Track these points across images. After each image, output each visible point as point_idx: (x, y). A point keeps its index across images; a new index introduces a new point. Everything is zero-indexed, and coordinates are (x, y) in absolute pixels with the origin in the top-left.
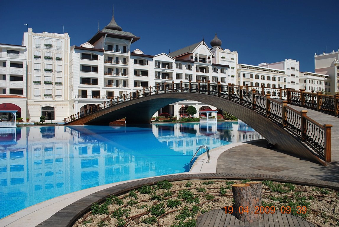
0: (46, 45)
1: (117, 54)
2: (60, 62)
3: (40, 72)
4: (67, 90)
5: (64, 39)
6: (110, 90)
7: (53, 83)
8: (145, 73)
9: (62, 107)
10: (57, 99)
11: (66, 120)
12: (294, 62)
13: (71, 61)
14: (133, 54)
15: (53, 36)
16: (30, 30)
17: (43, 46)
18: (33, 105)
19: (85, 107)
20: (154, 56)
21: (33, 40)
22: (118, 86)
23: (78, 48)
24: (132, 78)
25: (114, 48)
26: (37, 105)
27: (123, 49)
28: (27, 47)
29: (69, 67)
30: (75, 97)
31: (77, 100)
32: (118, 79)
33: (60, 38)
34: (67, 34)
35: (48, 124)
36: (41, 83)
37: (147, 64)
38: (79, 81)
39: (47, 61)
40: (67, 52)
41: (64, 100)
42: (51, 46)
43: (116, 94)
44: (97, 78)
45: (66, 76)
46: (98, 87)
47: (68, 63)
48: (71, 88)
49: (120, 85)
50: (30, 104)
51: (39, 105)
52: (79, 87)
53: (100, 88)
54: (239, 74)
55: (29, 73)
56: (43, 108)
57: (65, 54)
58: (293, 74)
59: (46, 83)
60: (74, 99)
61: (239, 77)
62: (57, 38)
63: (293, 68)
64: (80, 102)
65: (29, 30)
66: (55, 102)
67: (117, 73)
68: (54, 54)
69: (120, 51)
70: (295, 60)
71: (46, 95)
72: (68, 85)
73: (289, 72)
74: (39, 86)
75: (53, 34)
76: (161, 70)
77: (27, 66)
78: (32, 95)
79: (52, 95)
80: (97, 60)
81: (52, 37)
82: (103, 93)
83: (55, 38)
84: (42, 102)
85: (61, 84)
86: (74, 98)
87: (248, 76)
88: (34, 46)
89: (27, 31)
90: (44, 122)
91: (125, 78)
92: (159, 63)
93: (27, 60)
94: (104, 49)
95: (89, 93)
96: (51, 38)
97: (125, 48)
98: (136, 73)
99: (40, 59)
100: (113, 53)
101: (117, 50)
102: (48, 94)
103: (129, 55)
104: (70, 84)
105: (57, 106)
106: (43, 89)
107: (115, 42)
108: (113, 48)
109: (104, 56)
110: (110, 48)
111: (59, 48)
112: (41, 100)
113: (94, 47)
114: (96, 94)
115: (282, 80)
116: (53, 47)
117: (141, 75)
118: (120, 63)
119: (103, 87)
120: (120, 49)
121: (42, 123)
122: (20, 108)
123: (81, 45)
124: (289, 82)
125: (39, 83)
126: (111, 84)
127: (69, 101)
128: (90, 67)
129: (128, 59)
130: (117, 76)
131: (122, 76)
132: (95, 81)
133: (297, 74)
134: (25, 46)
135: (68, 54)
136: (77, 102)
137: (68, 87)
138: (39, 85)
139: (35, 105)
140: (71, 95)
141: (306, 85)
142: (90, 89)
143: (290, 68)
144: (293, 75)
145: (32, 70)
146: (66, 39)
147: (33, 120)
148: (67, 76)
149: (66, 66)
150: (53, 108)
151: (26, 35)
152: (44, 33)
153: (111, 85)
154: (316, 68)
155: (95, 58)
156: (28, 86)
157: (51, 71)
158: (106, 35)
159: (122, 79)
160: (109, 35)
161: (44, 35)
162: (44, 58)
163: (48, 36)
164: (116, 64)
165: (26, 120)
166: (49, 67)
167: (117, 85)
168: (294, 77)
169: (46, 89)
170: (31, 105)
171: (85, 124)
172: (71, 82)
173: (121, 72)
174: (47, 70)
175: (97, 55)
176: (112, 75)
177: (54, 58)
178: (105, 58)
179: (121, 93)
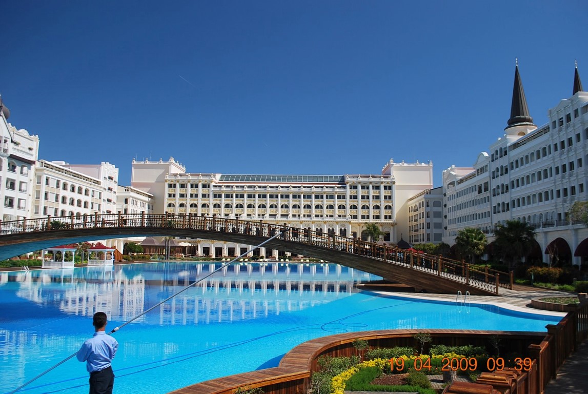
12: (112, 168)
54: (39, 178)
58: (111, 187)
61: (39, 183)
63: (111, 178)
70: (114, 166)
73: (106, 184)
87: (53, 183)
115: (97, 195)
124: (104, 200)
133: (115, 187)
141: (127, 206)
143: (108, 178)
144: (110, 189)
154: (133, 181)
168: (110, 191)
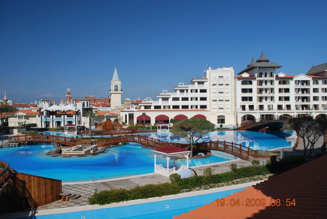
0: (219, 77)
1: (265, 79)
2: (228, 87)
3: (216, 94)
4: (233, 105)
5: (230, 71)
6: (261, 104)
7: (224, 101)
8: (287, 90)
9: (229, 115)
10: (226, 110)
11: (235, 127)
13: (235, 86)
14: (277, 78)
16: (210, 68)
17: (217, 78)
18: (212, 114)
19: (244, 116)
20: (294, 77)
21: (212, 74)
22: (267, 101)
23: (240, 78)
24: (277, 95)
26: (215, 114)
27: (270, 75)
28: (208, 79)
29: (234, 90)
31: (239, 112)
32: (267, 96)
33: (227, 71)
34: (232, 68)
35: (224, 128)
36: (217, 101)
37: (288, 84)
38: (241, 99)
39: (220, 87)
42: (222, 77)
43: (266, 107)
44: (252, 97)
45: (232, 95)
46: (253, 103)
47: (232, 87)
48: (235, 104)
51: (216, 114)
52: (241, 103)
55: (210, 95)
57: (231, 81)
59: (220, 101)
64: (241, 113)
66: (225, 112)
67: (266, 92)
68: (224, 82)
69: (268, 77)
71: (220, 108)
74: (216, 103)
76: (300, 86)
78: (212, 109)
79: (223, 108)
80: (252, 85)
81: (223, 71)
82: (256, 106)
84: (217, 112)
85: (228, 101)
86: (237, 110)
88: (212, 78)
89: (208, 69)
91: (272, 95)
92: (299, 81)
93: (209, 87)
94: (256, 76)
95: (247, 107)
97: (271, 73)
98: (280, 90)
99: (216, 86)
100: (263, 78)
101: (266, 76)
103: (274, 78)
104: (234, 101)
106: (218, 104)
107: (264, 71)
108: (263, 75)
110: (261, 75)
111: (227, 77)
113: (250, 75)
114: (251, 107)
116: (224, 77)
117: (284, 92)
118: (268, 85)
119: (256, 102)
120: (268, 75)
121: (221, 128)
122: (206, 117)
123: (241, 75)
125: (215, 101)
126: (262, 99)
127: (233, 112)
128: (247, 89)
129: (274, 81)
130: (266, 94)
131: (270, 94)
132: (251, 99)
134: (207, 79)
135: (232, 81)
136: (239, 114)
137: (233, 103)
139: (213, 114)
142: (247, 104)
146: (232, 71)
148: (233, 96)
149: (232, 89)
150: (224, 117)
151: (208, 72)
152: (218, 69)
153: (262, 101)
155: (251, 83)
157: (222, 93)
158: (258, 68)
159: (269, 96)
162: (218, 85)
163: (220, 71)
164: (265, 86)
166: (222, 91)
169: (220, 104)
173: (269, 91)
174: (220, 93)
175: (252, 81)
176: (262, 94)
177: (224, 85)
178: (257, 82)
179: (269, 106)
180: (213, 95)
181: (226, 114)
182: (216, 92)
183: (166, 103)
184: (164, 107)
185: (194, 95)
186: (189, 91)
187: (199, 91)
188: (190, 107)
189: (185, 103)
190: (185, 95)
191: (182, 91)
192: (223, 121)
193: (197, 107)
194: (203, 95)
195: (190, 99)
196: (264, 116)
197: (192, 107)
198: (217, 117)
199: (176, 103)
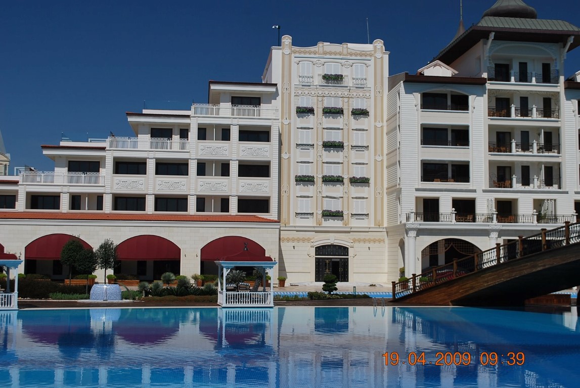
0: (327, 78)
1: (523, 88)
2: (363, 122)
3: (311, 151)
4: (382, 199)
5: (373, 58)
6: (505, 195)
7: (346, 181)
9: (367, 245)
10: (355, 223)
11: (398, 288)
13: (394, 116)
14: (572, 85)
15: (345, 52)
16: (287, 40)
17: (318, 81)
18: (293, 240)
19: (433, 247)
21: (294, 66)
22: (529, 185)
23: (414, 80)
25: (515, 69)
26: (304, 240)
27: (541, 73)
28: (279, 86)
29: (387, 134)
30: (408, 219)
31: (412, 226)
32: (527, 162)
33: (361, 56)
34: (379, 44)
35: (344, 297)
36: (313, 181)
38: (418, 171)
39: (330, 122)
40: (381, 92)
41: (373, 225)
42: (338, 78)
43: (525, 208)
44: (469, 162)
45: (379, 159)
46: (471, 188)
47: (383, 122)
48: (396, 192)
49: (536, 180)
50: (286, 237)
51: (308, 240)
52: (417, 190)
53: (475, 191)
55: (283, 155)
56: (320, 250)
57: (375, 97)
59: (328, 180)
60: (405, 225)
62: (353, 57)
64: (420, 232)
65: (283, 41)
66: (349, 232)
67: (525, 146)
68: (346, 100)
69: (534, 79)
71: (327, 214)
72: (385, 186)
74: (309, 190)
75: (344, 45)
77: (280, 135)
78: (292, 214)
79: (342, 212)
80: (467, 109)
81: (340, 54)
82: (485, 206)
83: (349, 57)
84: (316, 232)
85: (364, 181)
86: (404, 221)
88: (295, 81)
89: (279, 44)
90: (334, 292)
91: (549, 158)
93: (280, 120)
94: (485, 75)
96: (338, 57)
97: (547, 67)
99: (311, 116)
100: (512, 86)
101: (524, 77)
102: (333, 210)
103: (560, 88)
104: (389, 181)
105: (356, 245)
106: (320, 196)
107: (515, 53)
108: (512, 72)
109: (486, 96)
110: (502, 73)
111: (360, 82)
112: (314, 227)
113: (457, 72)
114: (465, 208)
116: (348, 82)
118: (535, 115)
119: (484, 189)
120: (534, 73)
121: (330, 293)
122: (264, 250)
123: (419, 70)
125: (308, 181)
126: (507, 176)
127: (386, 228)
128: (446, 130)
129: (558, 100)
130: (526, 153)
131: (541, 154)
132: (461, 172)
134: (276, 85)
135: (382, 97)
136: (412, 234)
137: (385, 191)
138: (309, 186)
139: (298, 240)
140: (393, 214)
142: (446, 193)
145: (293, 146)
146: (379, 55)
147: (294, 282)
148: (382, 160)
149: (379, 131)
150: (344, 250)
151: (277, 55)
152: (320, 44)
153: (508, 182)
155: (461, 104)
156: (282, 190)
157: (338, 146)
158: (492, 35)
159: (540, 163)
160: (503, 36)
161: (321, 50)
162: (321, 112)
163: (330, 53)
164: (522, 118)
165: (277, 282)
166: (335, 137)
167: (526, 181)
169: (327, 197)
170: (288, 240)
171: (455, 303)
172: (393, 176)
173: (538, 140)
174: (329, 146)
175: (467, 94)
176: (510, 151)
177: (347, 112)
178: (489, 102)
179: (538, 204)
180: (298, 155)
181: (355, 241)
182: (310, 143)
183: (84, 185)
184: (76, 201)
185: (214, 149)
186: (193, 133)
187: (235, 133)
188: (192, 204)
189: (171, 185)
190: (173, 149)
191: (160, 133)
192: (341, 270)
193: (224, 203)
194: (255, 151)
195: (193, 168)
196: (519, 248)
197: (201, 203)
198: (313, 251)
199: (129, 184)
